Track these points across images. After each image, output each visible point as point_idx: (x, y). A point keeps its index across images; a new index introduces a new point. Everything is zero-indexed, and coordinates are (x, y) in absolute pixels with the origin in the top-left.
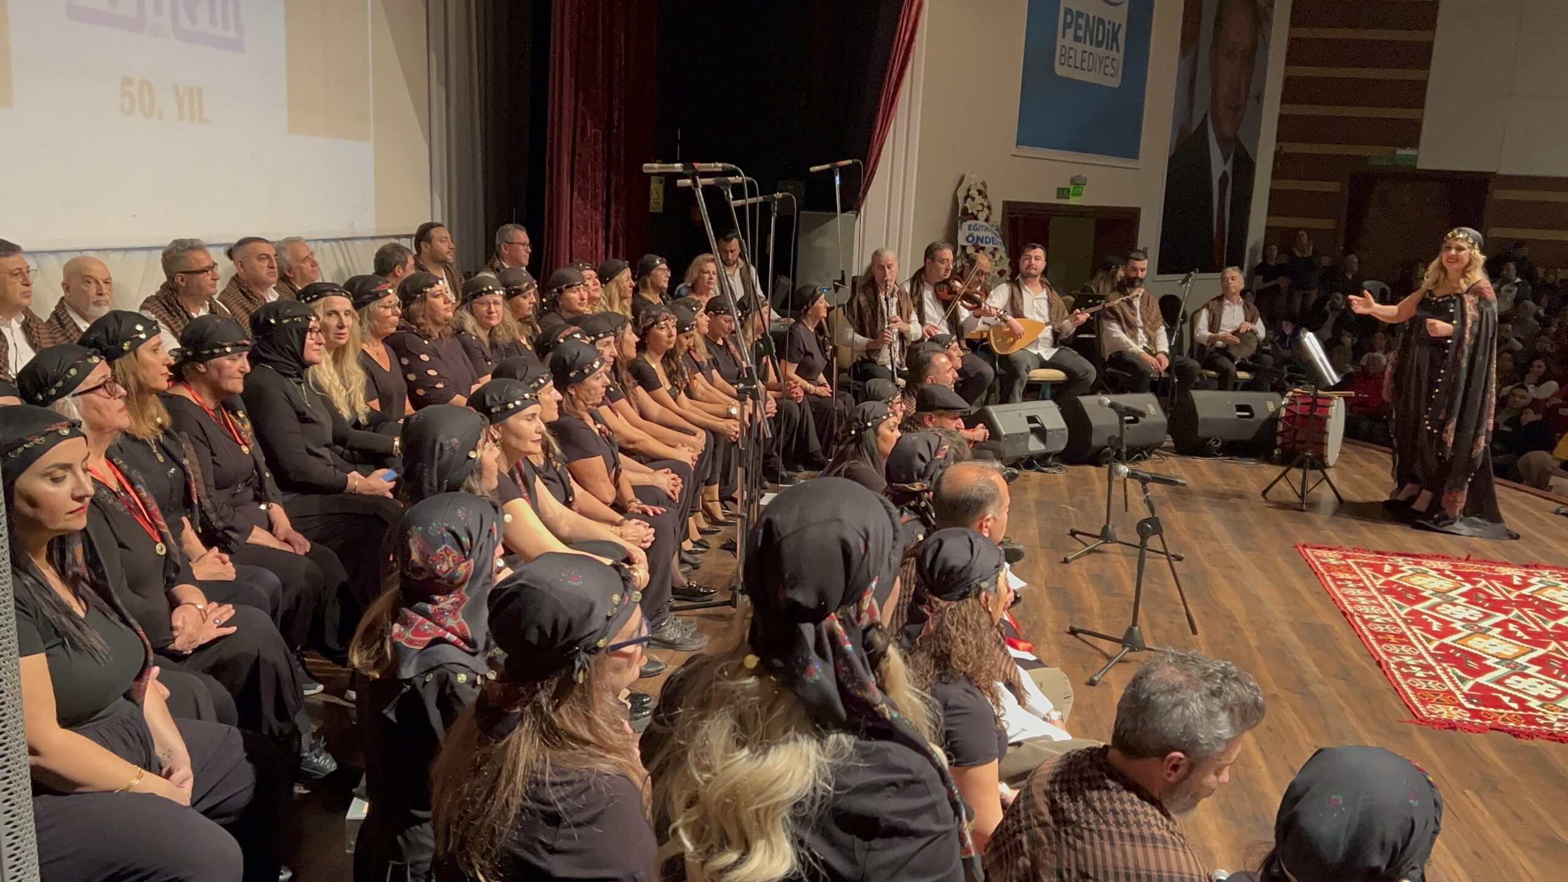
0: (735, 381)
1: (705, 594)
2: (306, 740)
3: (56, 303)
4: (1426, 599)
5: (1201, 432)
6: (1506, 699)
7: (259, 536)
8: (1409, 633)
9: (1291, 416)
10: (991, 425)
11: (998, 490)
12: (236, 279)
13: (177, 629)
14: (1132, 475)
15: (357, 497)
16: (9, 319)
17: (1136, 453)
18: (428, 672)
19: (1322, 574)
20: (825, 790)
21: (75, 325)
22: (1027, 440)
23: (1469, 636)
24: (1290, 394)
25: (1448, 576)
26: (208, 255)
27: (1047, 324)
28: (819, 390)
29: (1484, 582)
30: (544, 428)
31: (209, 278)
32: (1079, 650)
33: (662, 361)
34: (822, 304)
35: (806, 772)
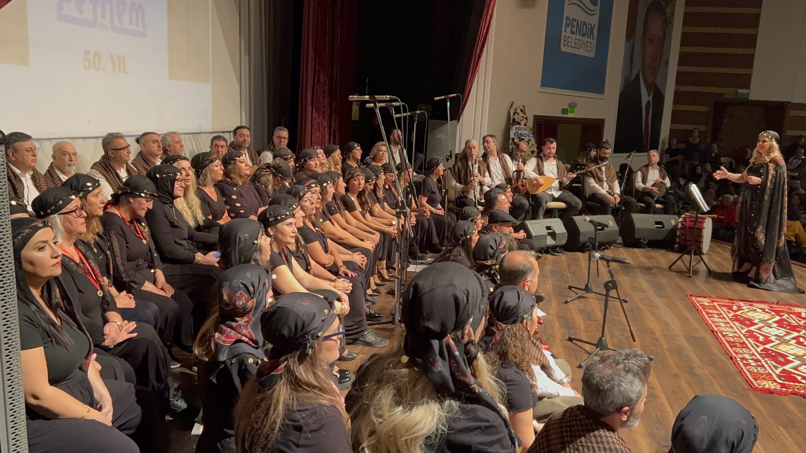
0: (394, 207)
1: (377, 317)
2: (172, 392)
3: (49, 165)
4: (756, 324)
5: (637, 236)
6: (799, 378)
7: (148, 287)
8: (747, 342)
9: (684, 227)
10: (527, 231)
11: (533, 266)
12: (140, 153)
13: (106, 335)
14: (602, 258)
15: (200, 266)
16: (25, 173)
17: (603, 246)
18: (233, 357)
19: (701, 311)
20: (443, 431)
21: (58, 176)
22: (546, 239)
23: (779, 344)
24: (683, 216)
25: (767, 312)
26: (126, 141)
27: (557, 179)
28: (438, 212)
29: (786, 316)
30: (296, 230)
31: (126, 152)
32: (573, 349)
33: (357, 196)
34: (441, 168)
35: (433, 420)
